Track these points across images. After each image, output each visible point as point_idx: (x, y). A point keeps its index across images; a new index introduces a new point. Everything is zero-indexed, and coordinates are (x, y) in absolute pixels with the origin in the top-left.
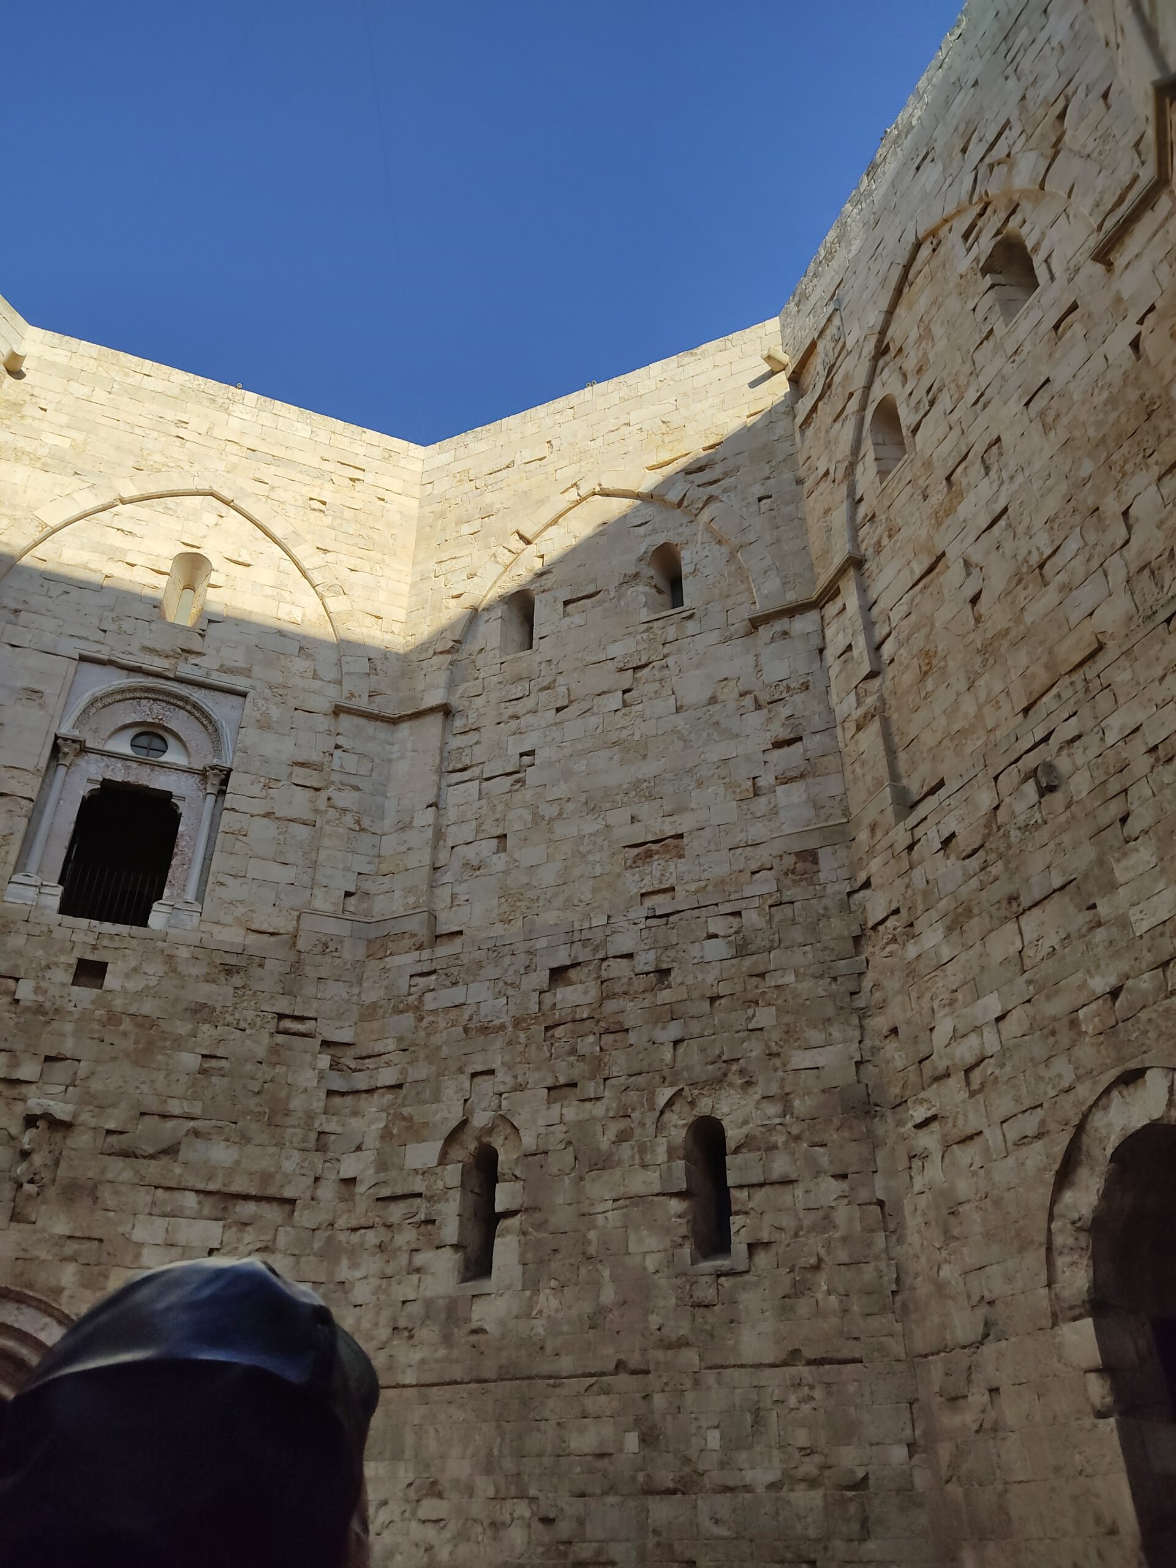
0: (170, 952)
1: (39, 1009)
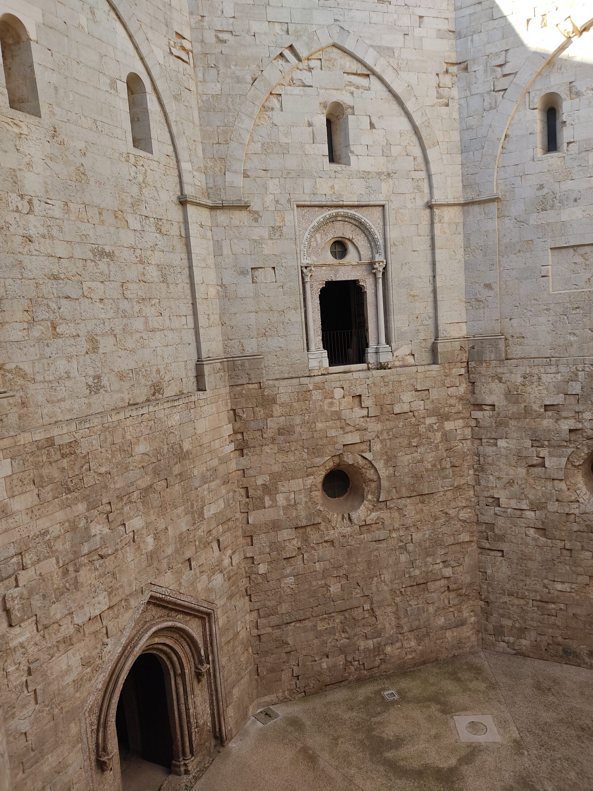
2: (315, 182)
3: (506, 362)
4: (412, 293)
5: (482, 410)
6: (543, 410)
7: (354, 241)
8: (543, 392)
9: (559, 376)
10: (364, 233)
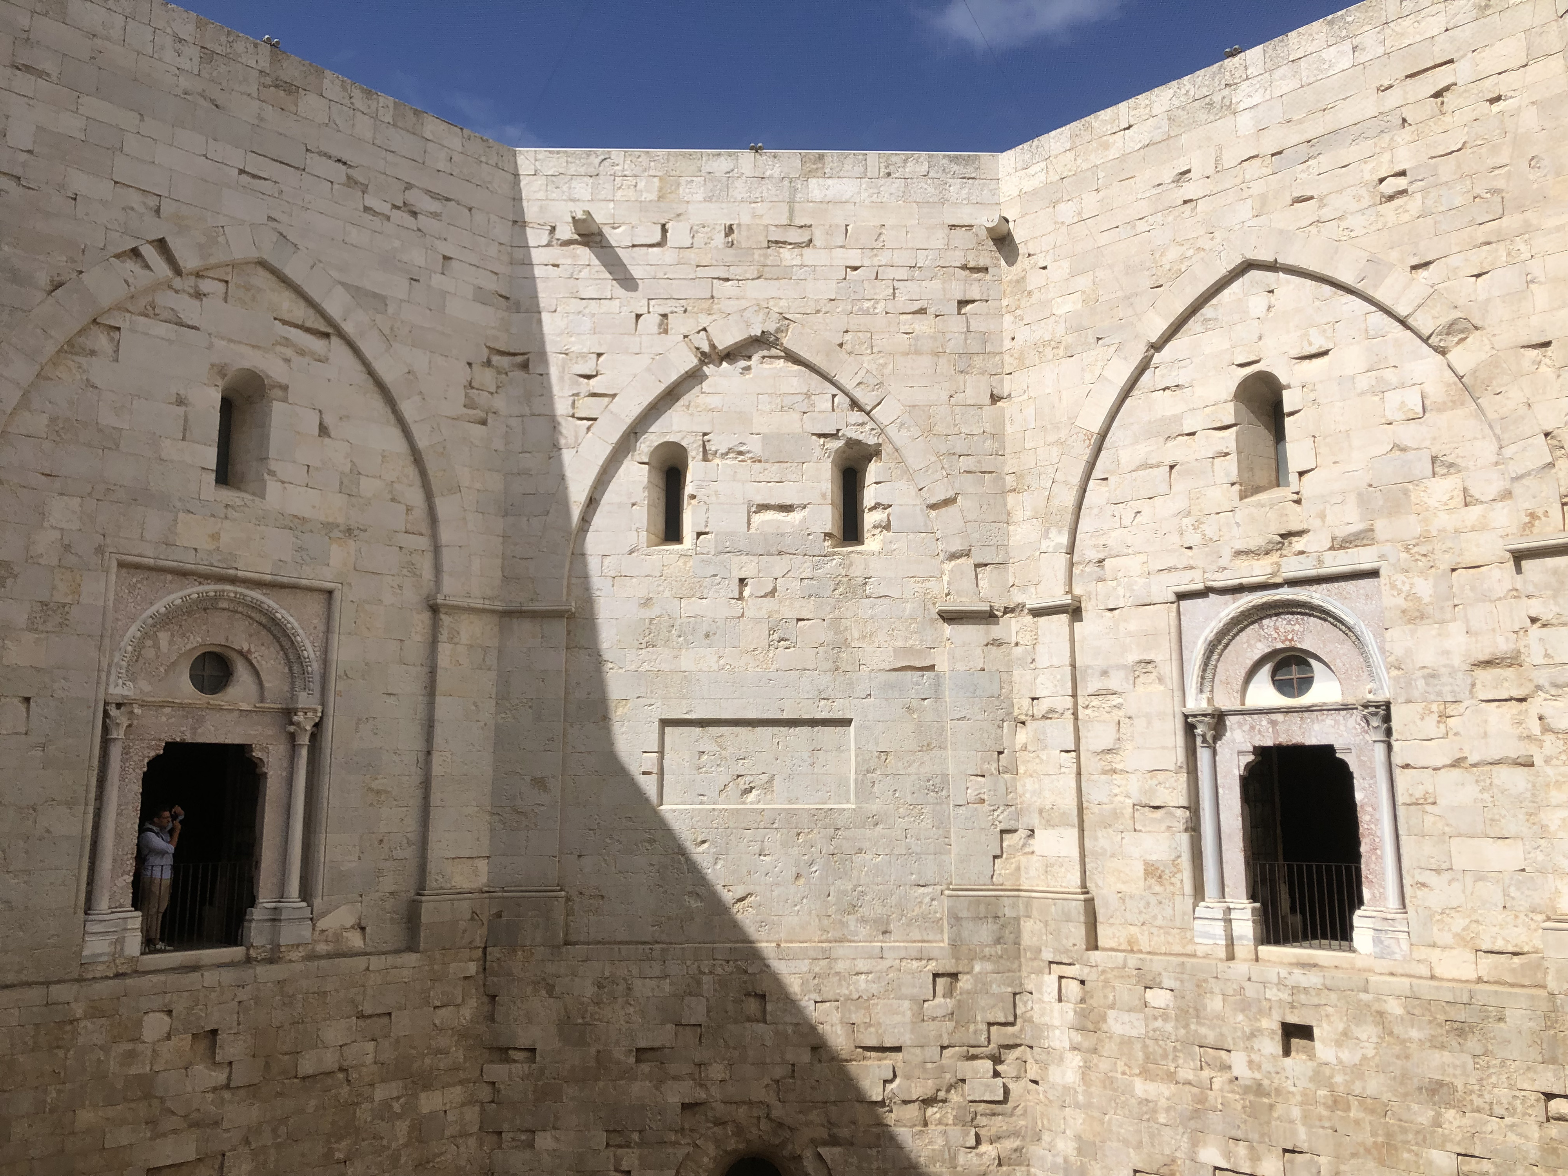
0: (1376, 1006)
1: (1258, 1089)
2: (175, 520)
3: (564, 949)
4: (375, 785)
5: (508, 1060)
6: (632, 1060)
7: (252, 657)
8: (634, 1018)
9: (666, 985)
10: (279, 642)
